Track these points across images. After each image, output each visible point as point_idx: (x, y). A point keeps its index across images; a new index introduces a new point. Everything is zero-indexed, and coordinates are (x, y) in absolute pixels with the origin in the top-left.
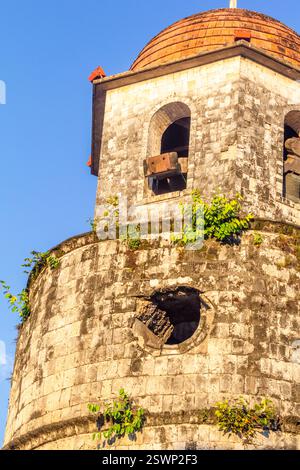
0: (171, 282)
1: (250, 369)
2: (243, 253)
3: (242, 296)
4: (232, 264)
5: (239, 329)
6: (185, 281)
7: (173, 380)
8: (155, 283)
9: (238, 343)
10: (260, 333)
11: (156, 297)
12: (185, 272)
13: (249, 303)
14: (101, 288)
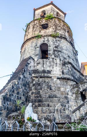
0: (44, 23)
1: (55, 31)
2: (53, 20)
3: (54, 24)
4: (52, 21)
5: (53, 27)
6: (46, 23)
7: (45, 33)
8: (42, 23)
9: (53, 29)
10: (56, 28)
11: (42, 25)
12: (46, 22)
13: (54, 25)
14: (35, 25)
